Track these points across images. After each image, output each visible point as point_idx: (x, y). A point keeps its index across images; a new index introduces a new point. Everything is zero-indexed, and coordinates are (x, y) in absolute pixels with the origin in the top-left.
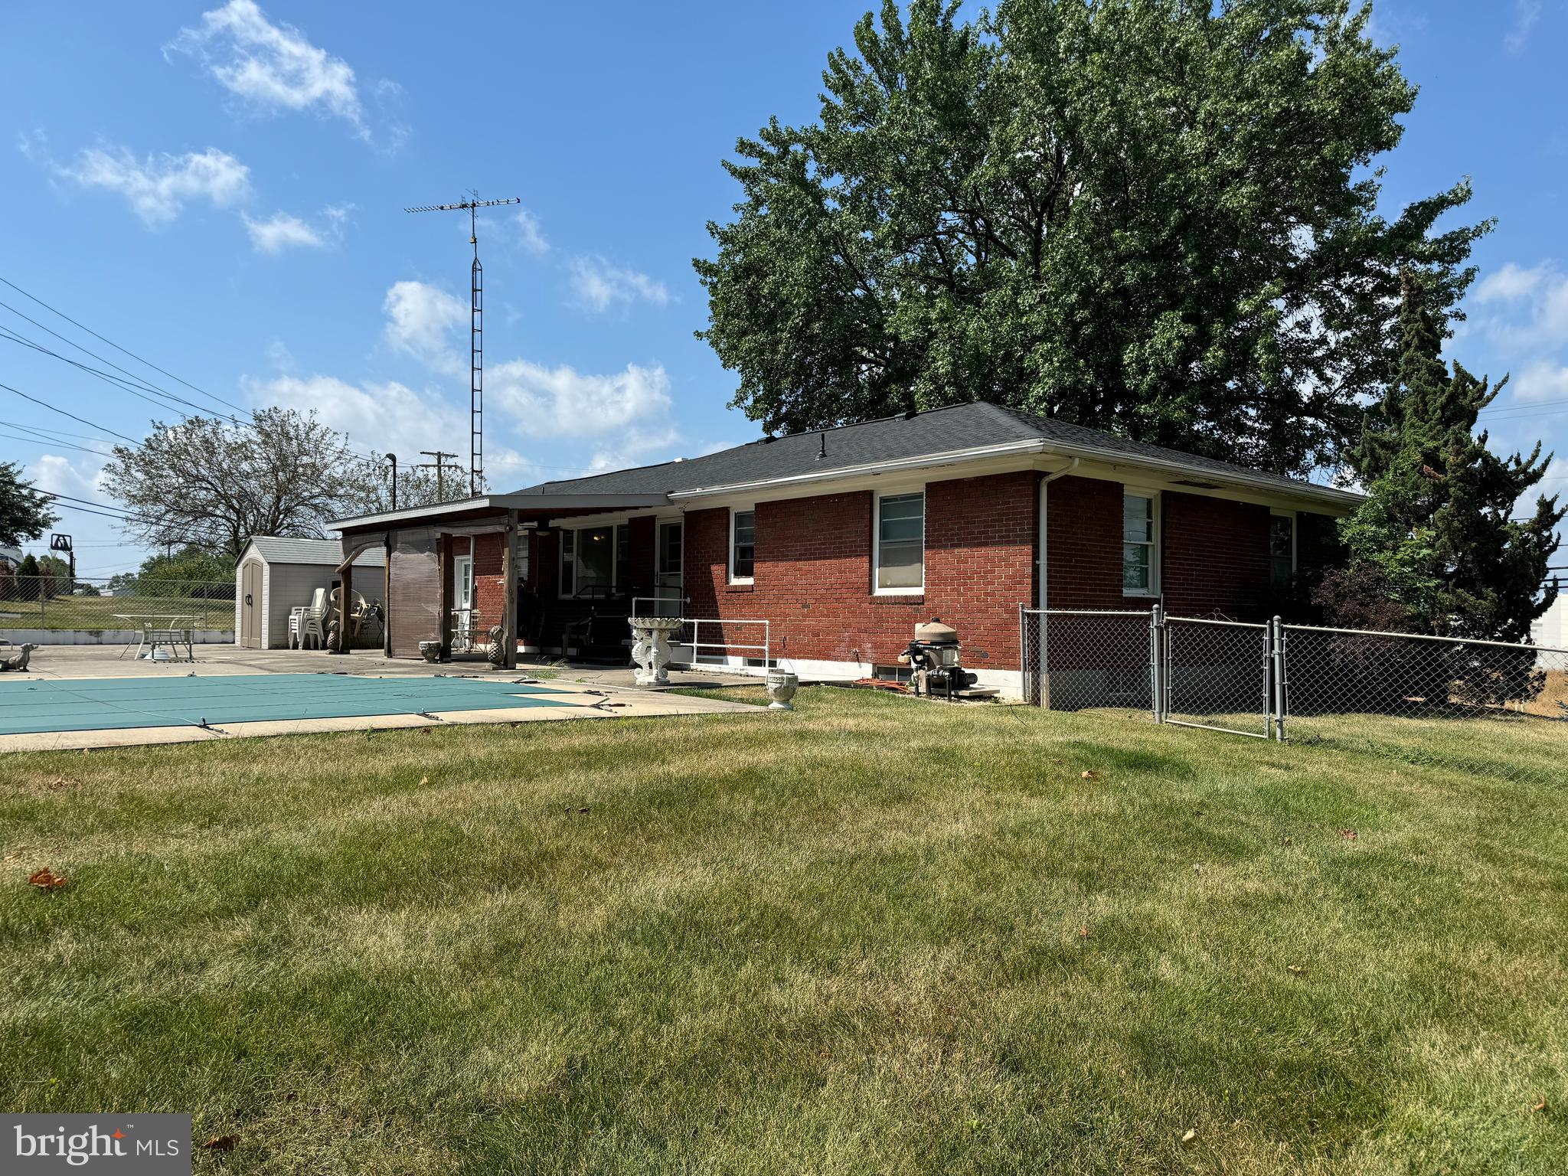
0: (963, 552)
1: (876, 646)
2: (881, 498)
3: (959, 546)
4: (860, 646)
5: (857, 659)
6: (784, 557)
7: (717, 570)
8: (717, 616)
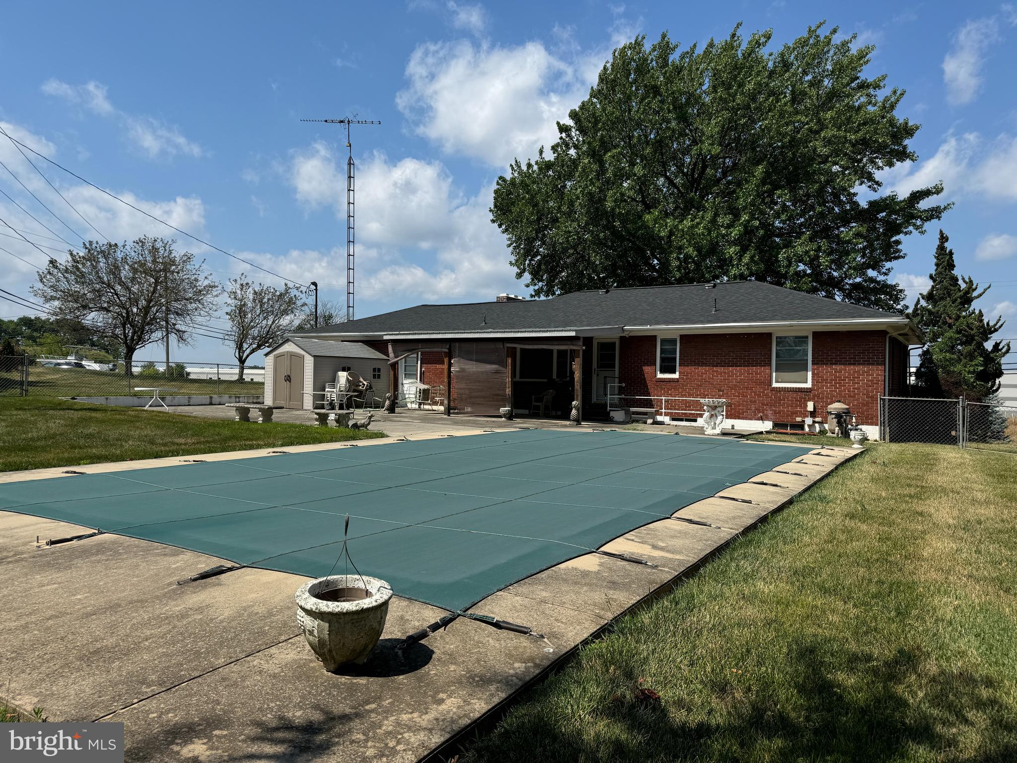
0: (838, 367)
1: (775, 413)
2: (777, 338)
3: (836, 364)
4: (763, 412)
5: (761, 419)
6: (703, 364)
7: (647, 369)
8: (649, 394)
